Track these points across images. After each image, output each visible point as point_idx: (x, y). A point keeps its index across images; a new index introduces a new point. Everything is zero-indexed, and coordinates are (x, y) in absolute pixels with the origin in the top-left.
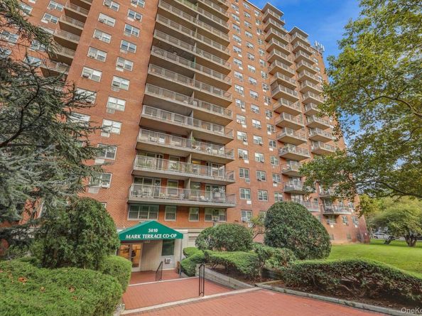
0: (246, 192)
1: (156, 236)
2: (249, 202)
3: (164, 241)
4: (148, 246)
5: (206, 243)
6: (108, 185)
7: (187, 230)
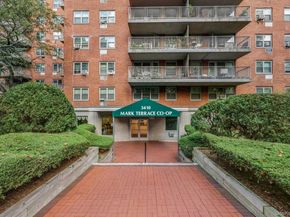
0: (265, 65)
1: (150, 114)
2: (269, 77)
3: (167, 118)
4: (153, 122)
5: (206, 123)
6: (114, 72)
7: (187, 109)
